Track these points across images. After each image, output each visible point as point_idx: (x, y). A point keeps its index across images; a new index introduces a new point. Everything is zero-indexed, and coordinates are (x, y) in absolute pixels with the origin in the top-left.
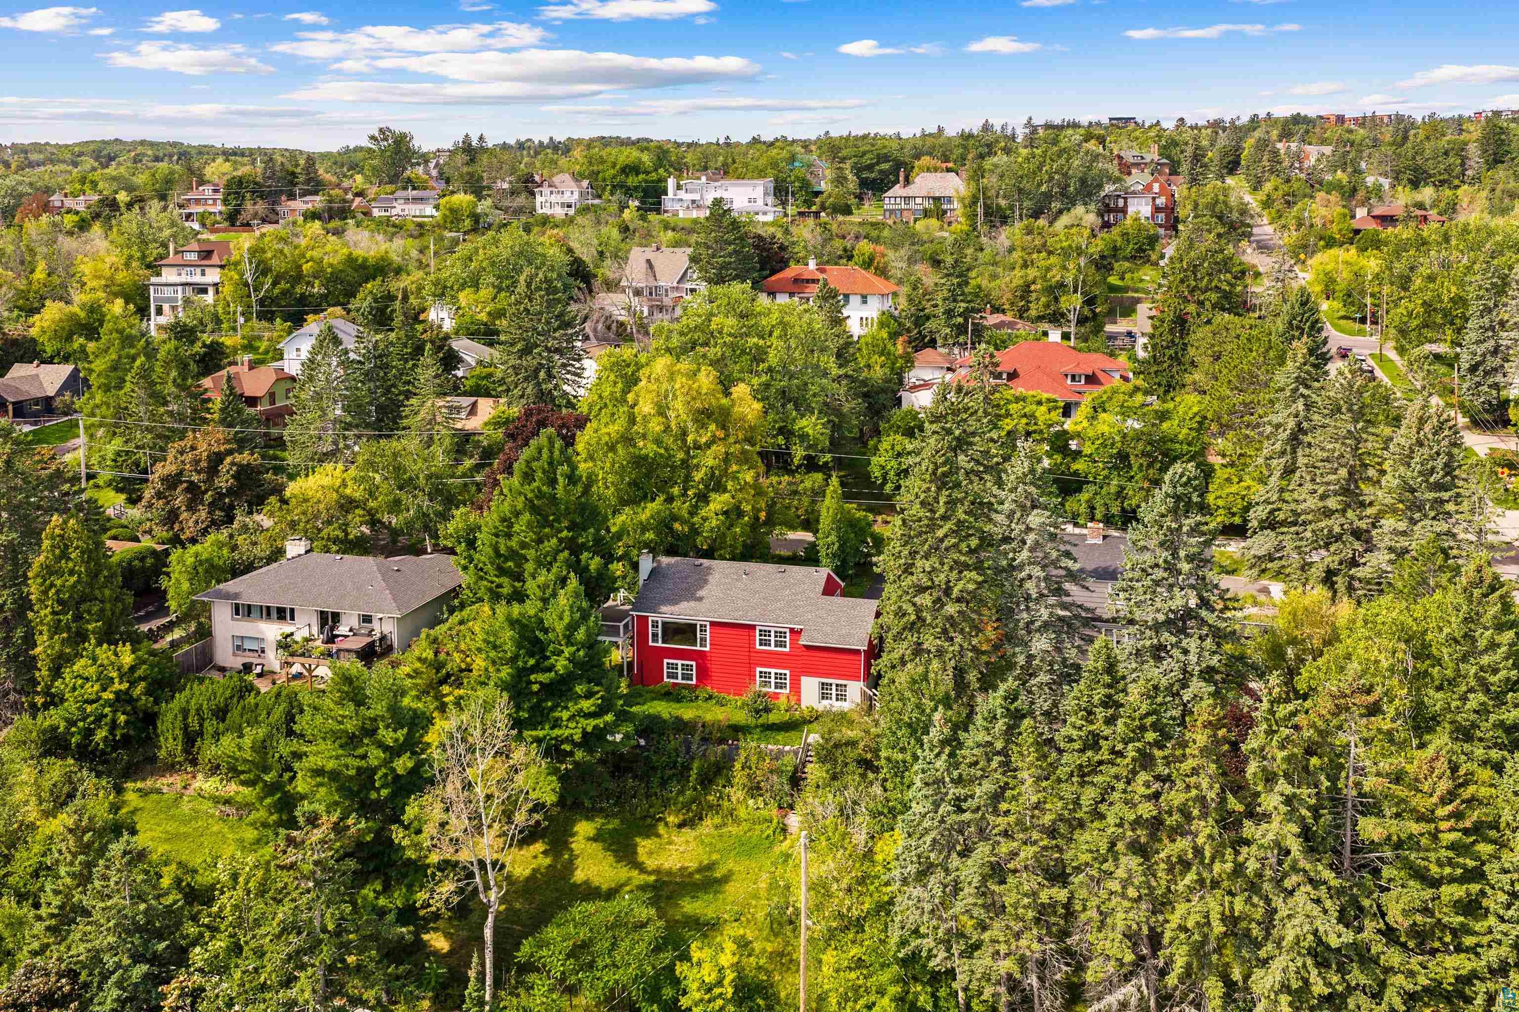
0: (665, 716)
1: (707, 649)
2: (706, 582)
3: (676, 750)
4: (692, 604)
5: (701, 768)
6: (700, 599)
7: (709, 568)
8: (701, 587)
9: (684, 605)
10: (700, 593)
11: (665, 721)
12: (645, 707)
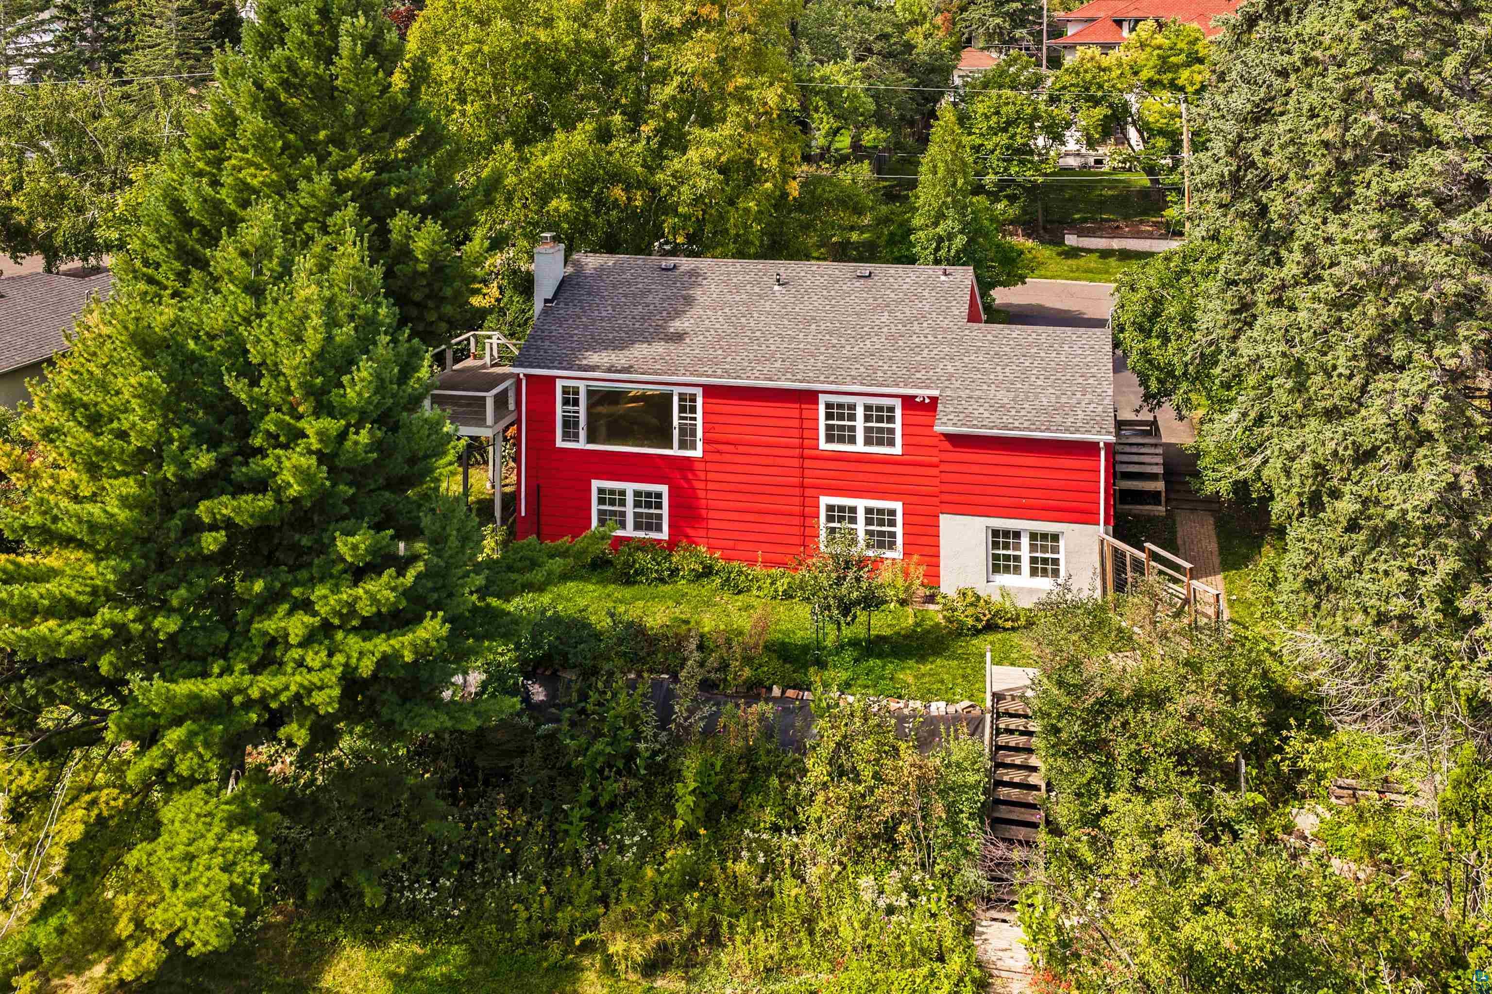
0: (601, 621)
1: (698, 453)
2: (689, 301)
3: (633, 719)
4: (659, 348)
5: (703, 774)
6: (678, 337)
7: (693, 273)
8: (678, 314)
9: (640, 352)
10: (676, 325)
11: (597, 636)
12: (546, 599)
